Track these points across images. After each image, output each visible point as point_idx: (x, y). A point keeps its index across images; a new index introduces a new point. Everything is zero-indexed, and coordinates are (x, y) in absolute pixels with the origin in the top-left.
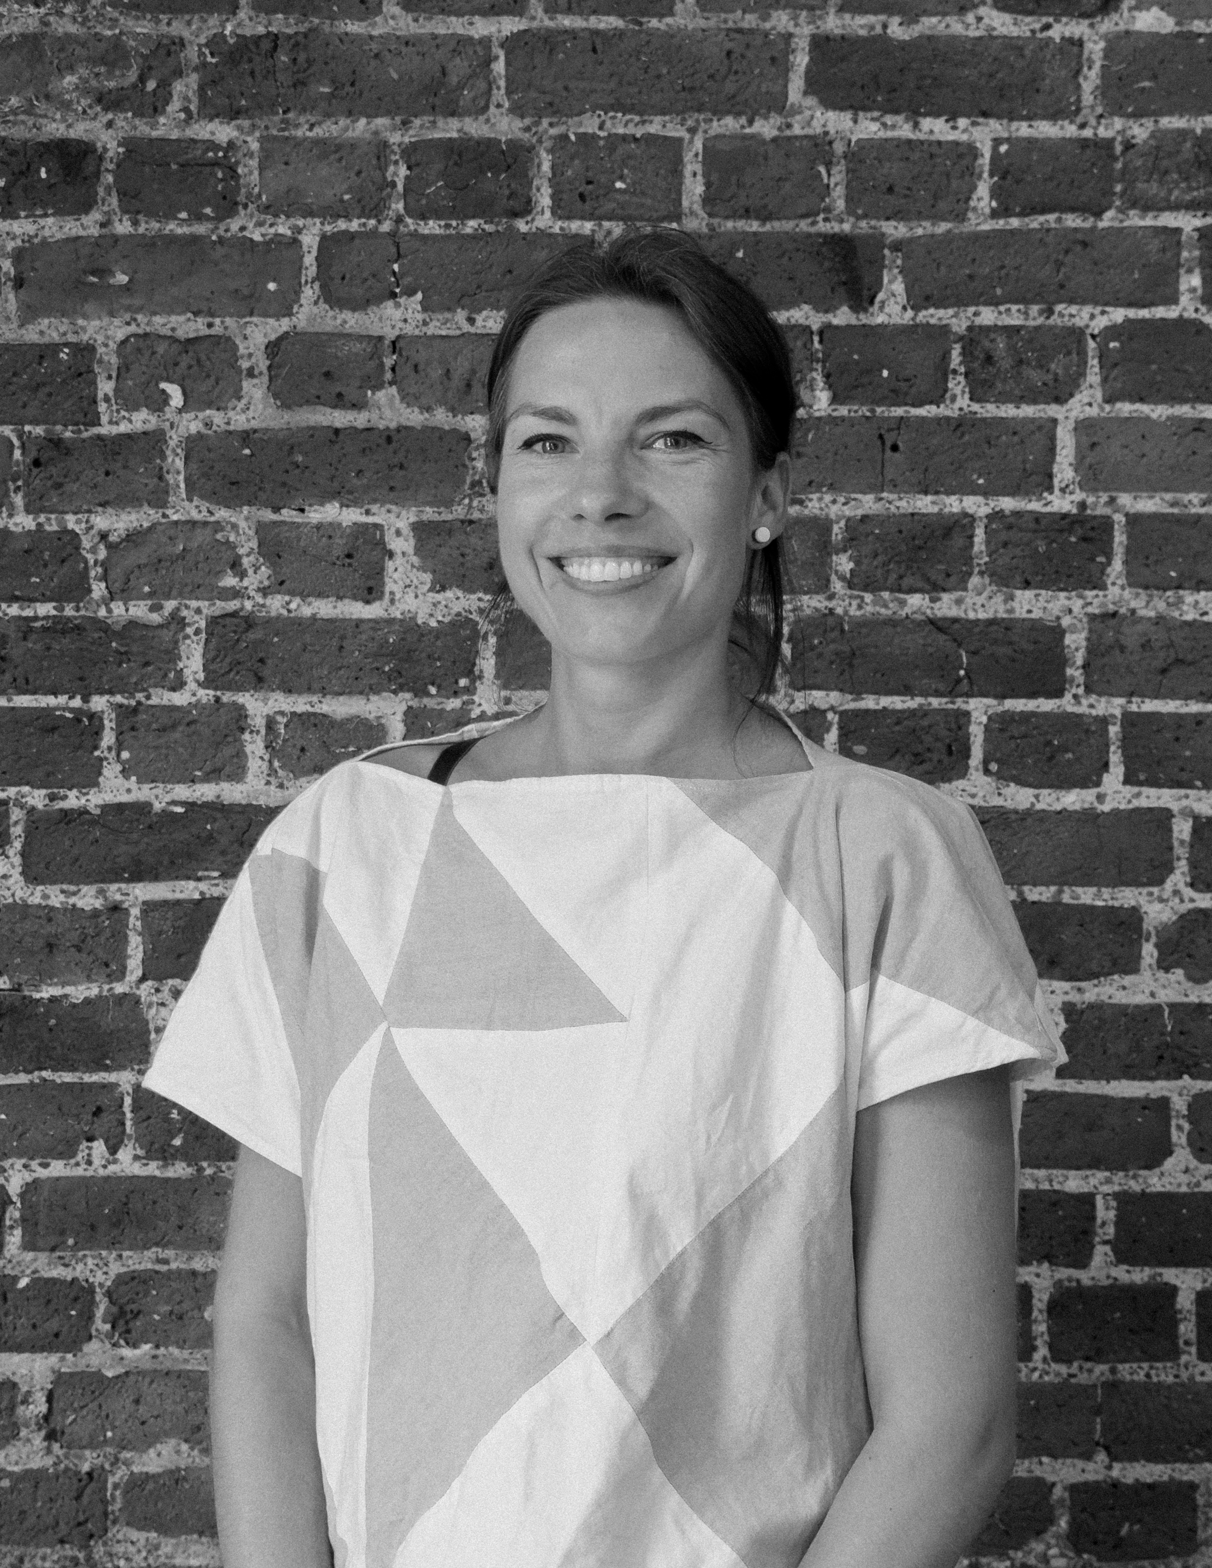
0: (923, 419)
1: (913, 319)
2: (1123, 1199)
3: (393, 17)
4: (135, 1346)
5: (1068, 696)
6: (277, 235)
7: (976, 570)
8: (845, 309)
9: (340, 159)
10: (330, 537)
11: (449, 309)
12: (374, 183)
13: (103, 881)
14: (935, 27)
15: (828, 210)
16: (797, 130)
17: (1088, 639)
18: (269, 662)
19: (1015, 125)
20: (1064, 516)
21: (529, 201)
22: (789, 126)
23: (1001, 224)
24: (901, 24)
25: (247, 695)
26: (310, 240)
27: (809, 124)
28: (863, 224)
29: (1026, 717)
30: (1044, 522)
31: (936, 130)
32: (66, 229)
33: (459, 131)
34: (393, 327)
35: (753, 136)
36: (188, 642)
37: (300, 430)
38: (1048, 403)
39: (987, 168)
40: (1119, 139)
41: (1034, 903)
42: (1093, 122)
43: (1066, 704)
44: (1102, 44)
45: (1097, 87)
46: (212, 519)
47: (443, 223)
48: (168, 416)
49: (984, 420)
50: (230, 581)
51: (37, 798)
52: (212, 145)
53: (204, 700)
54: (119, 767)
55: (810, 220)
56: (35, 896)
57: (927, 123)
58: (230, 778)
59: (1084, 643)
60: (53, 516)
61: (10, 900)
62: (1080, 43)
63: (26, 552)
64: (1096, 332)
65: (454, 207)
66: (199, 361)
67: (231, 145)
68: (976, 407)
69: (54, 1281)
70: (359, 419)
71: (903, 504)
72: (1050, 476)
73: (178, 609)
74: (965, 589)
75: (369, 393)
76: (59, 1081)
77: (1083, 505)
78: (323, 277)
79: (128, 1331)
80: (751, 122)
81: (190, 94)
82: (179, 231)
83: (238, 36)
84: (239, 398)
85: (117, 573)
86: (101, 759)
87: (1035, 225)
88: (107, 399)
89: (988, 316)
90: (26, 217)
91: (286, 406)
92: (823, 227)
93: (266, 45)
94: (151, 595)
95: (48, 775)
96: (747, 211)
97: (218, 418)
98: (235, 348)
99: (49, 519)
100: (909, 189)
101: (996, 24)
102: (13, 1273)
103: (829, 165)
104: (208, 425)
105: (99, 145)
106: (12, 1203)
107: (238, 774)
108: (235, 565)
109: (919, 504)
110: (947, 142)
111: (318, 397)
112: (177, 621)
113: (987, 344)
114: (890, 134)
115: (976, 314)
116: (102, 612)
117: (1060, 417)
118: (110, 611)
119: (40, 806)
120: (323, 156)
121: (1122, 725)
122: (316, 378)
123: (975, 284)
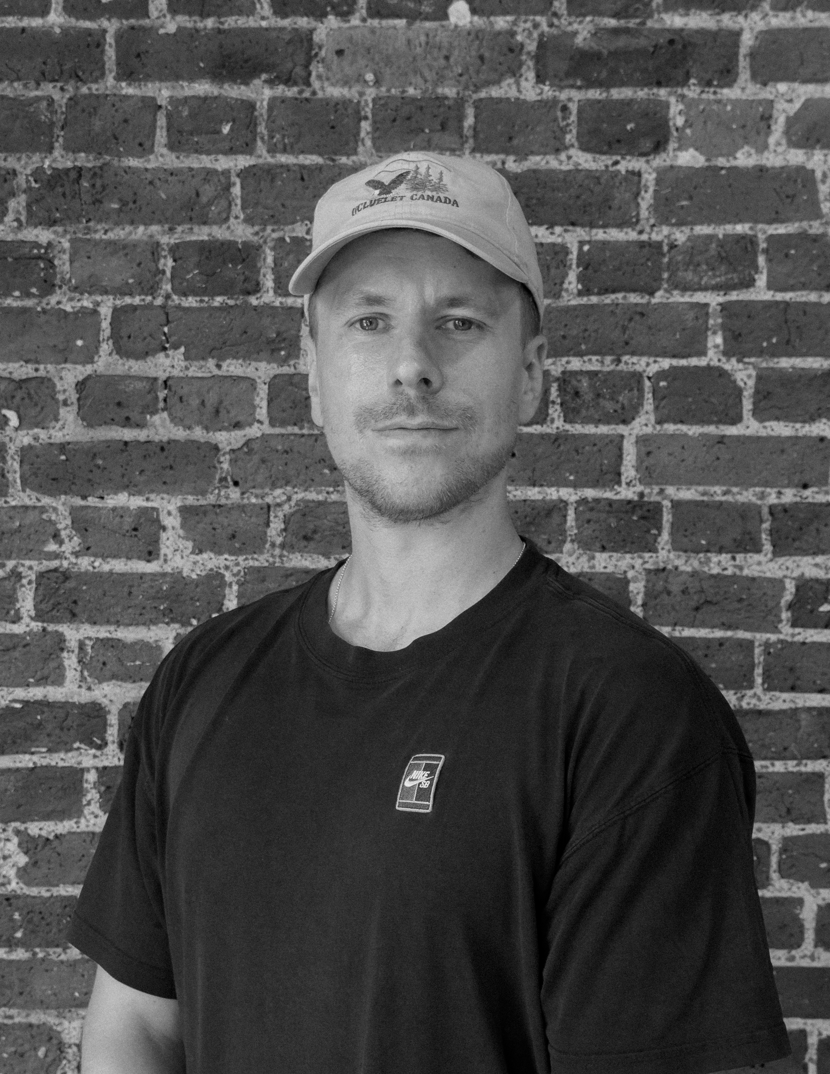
0: (532, 435)
3: (162, 155)
6: (82, 307)
7: (569, 539)
9: (126, 255)
10: (122, 517)
11: (203, 359)
12: (150, 272)
14: (538, 164)
17: (645, 587)
18: (80, 603)
19: (594, 231)
20: (629, 502)
21: (258, 284)
23: (584, 300)
24: (515, 161)
25: (65, 626)
26: (106, 311)
30: (615, 506)
31: (540, 235)
33: (209, 235)
34: (165, 371)
36: (23, 589)
37: (99, 443)
38: (617, 424)
39: (574, 262)
40: (666, 241)
42: (648, 229)
44: (654, 175)
45: (651, 205)
46: (39, 504)
47: (198, 299)
48: (8, 433)
49: (573, 435)
50: (52, 547)
52: (37, 245)
53: (35, 630)
58: (53, 683)
59: (643, 590)
62: (639, 174)
64: (651, 375)
65: (206, 288)
66: (29, 394)
67: (50, 244)
68: (568, 427)
70: (141, 435)
71: (518, 493)
72: (619, 474)
73: (16, 567)
74: (561, 552)
75: (148, 417)
77: (641, 495)
78: (115, 336)
81: (21, 209)
82: (15, 304)
83: (54, 169)
84: (57, 420)
87: (608, 301)
89: (576, 364)
91: (90, 425)
93: (73, 175)
97: (43, 434)
98: (54, 385)
101: (581, 161)
104: (36, 438)
107: (59, 680)
108: (56, 536)
109: (529, 493)
110: (548, 244)
111: (113, 420)
112: (16, 575)
113: (574, 382)
115: (568, 362)
117: (626, 433)
120: (112, 254)
122: (111, 406)
123: (567, 341)
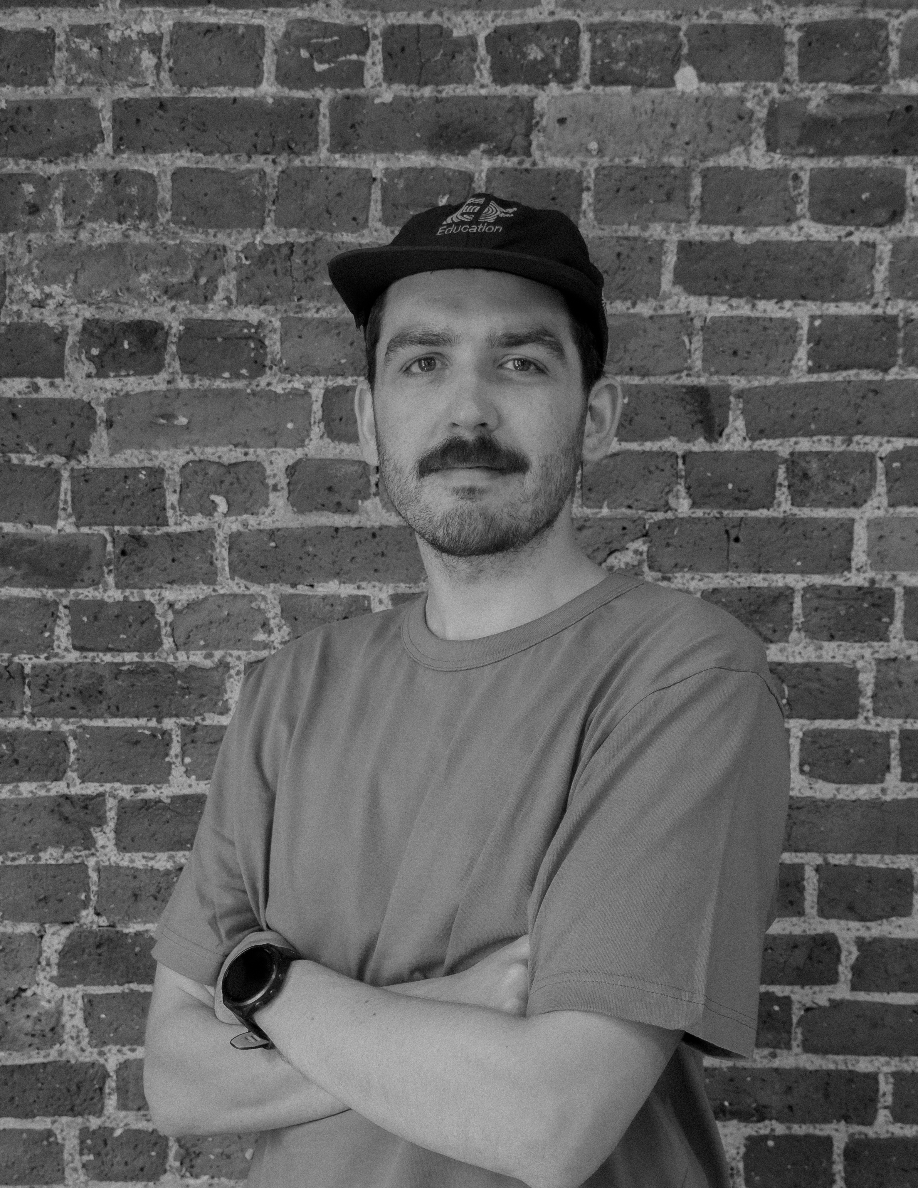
0: (757, 519)
1: (751, 447)
2: (899, 1077)
3: (376, 230)
4: (197, 1177)
5: (861, 718)
6: (293, 389)
7: (795, 627)
8: (702, 440)
9: (339, 334)
10: (332, 605)
13: (172, 850)
14: (768, 234)
15: (689, 368)
16: (667, 311)
17: (876, 678)
19: (826, 305)
20: (860, 589)
22: (662, 307)
23: (814, 378)
24: (744, 232)
26: (317, 393)
27: (676, 306)
28: (715, 378)
29: (831, 733)
30: (845, 594)
31: (768, 309)
32: (143, 385)
35: (635, 315)
36: (231, 680)
37: (310, 529)
38: (848, 507)
39: (805, 337)
40: (902, 315)
41: (835, 865)
42: (882, 303)
43: (859, 723)
44: (890, 246)
45: (886, 278)
46: (248, 593)
48: (216, 519)
49: (802, 519)
50: (261, 637)
51: (125, 791)
52: (247, 324)
54: (183, 769)
55: (676, 375)
56: (125, 860)
57: (762, 305)
59: (873, 680)
60: (135, 591)
61: (107, 863)
62: (873, 246)
63: (117, 616)
64: (883, 455)
66: (238, 479)
67: (260, 324)
68: (796, 510)
69: (139, 1132)
70: (353, 521)
71: (742, 580)
72: (849, 560)
73: (224, 657)
74: (787, 641)
75: (360, 502)
76: (142, 991)
77: (873, 582)
78: (327, 419)
79: (192, 1167)
80: (634, 304)
81: (231, 287)
82: (224, 386)
83: (265, 245)
84: (267, 506)
85: (181, 633)
86: (170, 764)
87: (839, 378)
88: (173, 507)
89: (804, 444)
90: (115, 377)
91: (301, 510)
92: (686, 381)
93: (285, 251)
94: (205, 647)
95: (133, 775)
96: (631, 369)
97: (252, 521)
98: (264, 469)
99: (132, 593)
100: (749, 353)
101: (813, 231)
102: (110, 1126)
103: (690, 335)
104: (245, 525)
105: (166, 324)
106: (109, 1076)
108: (265, 625)
110: (777, 319)
111: (323, 505)
112: (224, 666)
113: (803, 464)
114: (735, 313)
115: (796, 443)
116: (171, 659)
117: (857, 517)
118: (176, 658)
119: (128, 797)
120: (326, 332)
121: (900, 739)
122: (322, 492)
123: (796, 421)
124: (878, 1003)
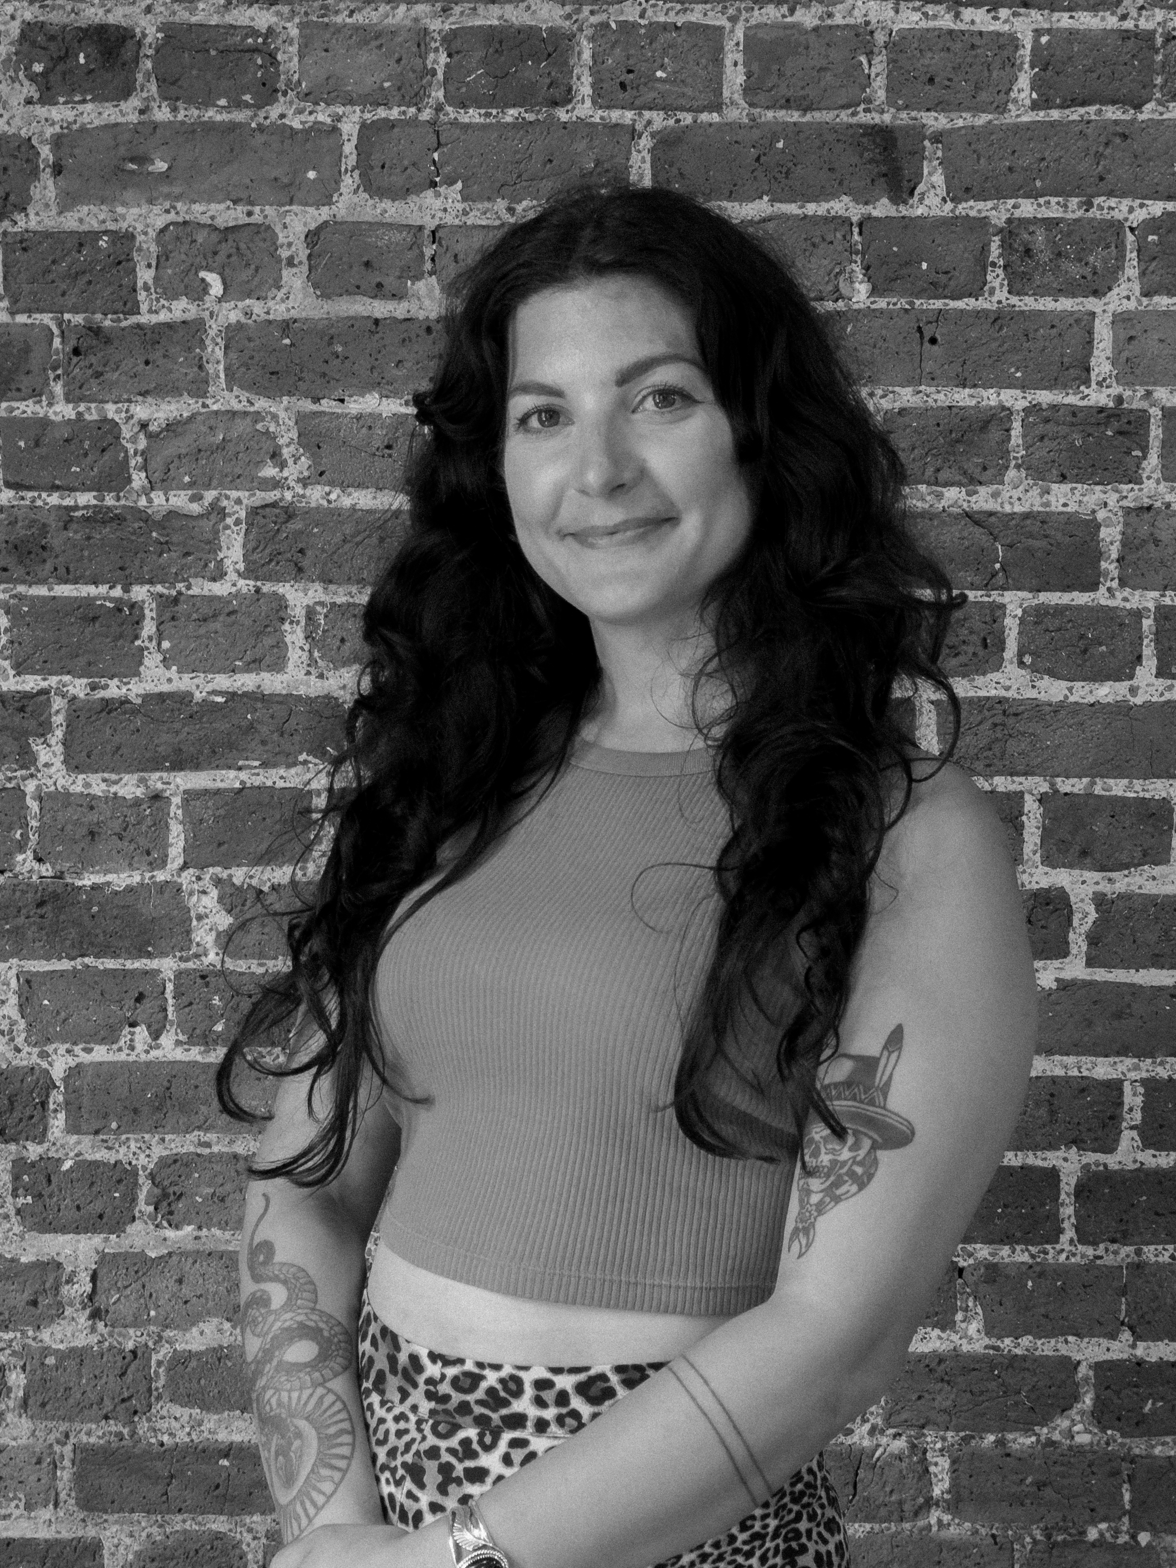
0: (962, 312)
1: (952, 211)
2: (1151, 1086)
4: (177, 1227)
5: (1102, 590)
6: (316, 123)
7: (1013, 463)
8: (885, 201)
9: (381, 46)
10: (370, 428)
11: (489, 199)
12: (414, 71)
13: (142, 771)
15: (869, 101)
16: (838, 20)
17: (1123, 533)
18: (309, 553)
19: (1056, 15)
20: (1101, 410)
21: (570, 90)
22: (830, 15)
23: (1040, 116)
25: (287, 585)
26: (350, 128)
27: (850, 13)
28: (904, 115)
29: (1060, 610)
30: (1081, 416)
31: (978, 20)
32: (105, 115)
33: (500, 18)
34: (433, 217)
35: (793, 26)
36: (228, 532)
37: (340, 319)
38: (1086, 296)
39: (1028, 59)
40: (1160, 30)
41: (1066, 794)
42: (1134, 13)
43: (1100, 597)
46: (252, 409)
47: (483, 111)
48: (208, 305)
49: (1023, 312)
50: (269, 471)
51: (78, 687)
52: (253, 32)
53: (245, 590)
54: (160, 657)
55: (850, 111)
56: (77, 784)
57: (968, 13)
58: (271, 668)
59: (1119, 537)
60: (93, 405)
61: (53, 788)
63: (67, 441)
64: (1135, 225)
65: (494, 95)
66: (238, 249)
67: (270, 31)
68: (1014, 300)
69: (96, 1164)
70: (400, 310)
71: (941, 397)
72: (1088, 370)
73: (218, 499)
74: (1002, 483)
75: (409, 283)
76: (101, 967)
77: (1119, 400)
78: (363, 165)
79: (171, 1213)
80: (792, 11)
82: (218, 118)
84: (279, 288)
85: (157, 463)
86: (141, 649)
87: (1075, 117)
88: (146, 288)
89: (1027, 208)
90: (65, 103)
91: (326, 296)
92: (863, 118)
94: (191, 485)
95: (89, 664)
96: (788, 101)
97: (258, 308)
98: (275, 234)
99: (89, 409)
100: (950, 80)
102: (56, 1156)
103: (870, 54)
104: (248, 314)
105: (138, 30)
106: (55, 1087)
107: (278, 665)
108: (275, 455)
109: (956, 396)
110: (990, 33)
111: (358, 287)
112: (217, 511)
113: (1026, 236)
114: (931, 24)
115: (1015, 207)
116: (143, 502)
117: (1098, 310)
118: (150, 501)
119: (82, 695)
120: (363, 43)
121: (1155, 619)
122: (355, 269)
123: (1015, 176)
124: (1125, 984)
